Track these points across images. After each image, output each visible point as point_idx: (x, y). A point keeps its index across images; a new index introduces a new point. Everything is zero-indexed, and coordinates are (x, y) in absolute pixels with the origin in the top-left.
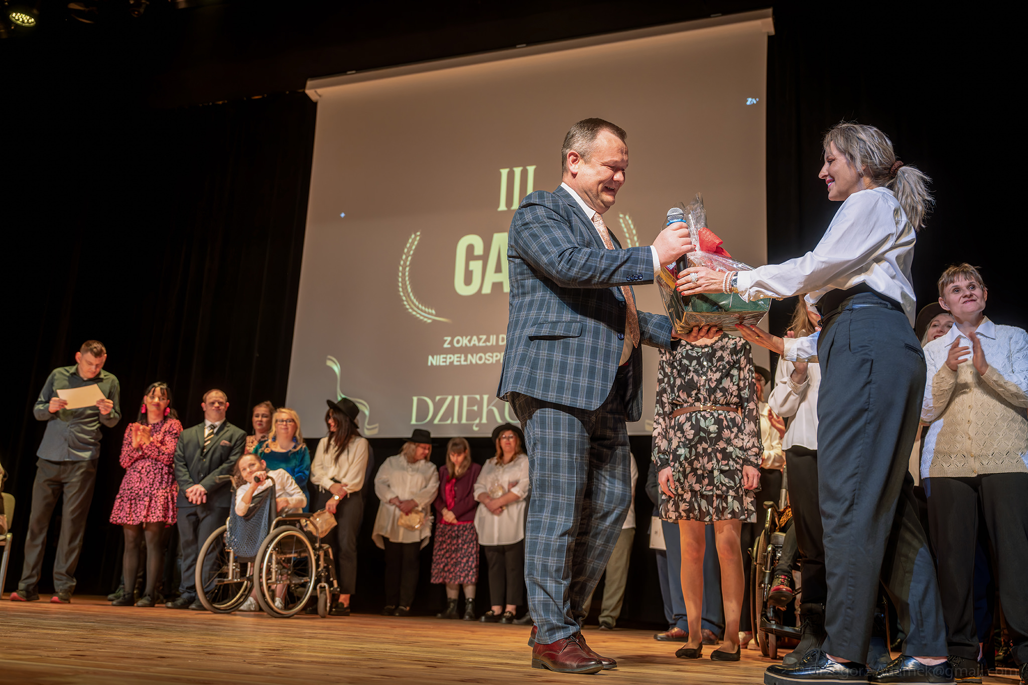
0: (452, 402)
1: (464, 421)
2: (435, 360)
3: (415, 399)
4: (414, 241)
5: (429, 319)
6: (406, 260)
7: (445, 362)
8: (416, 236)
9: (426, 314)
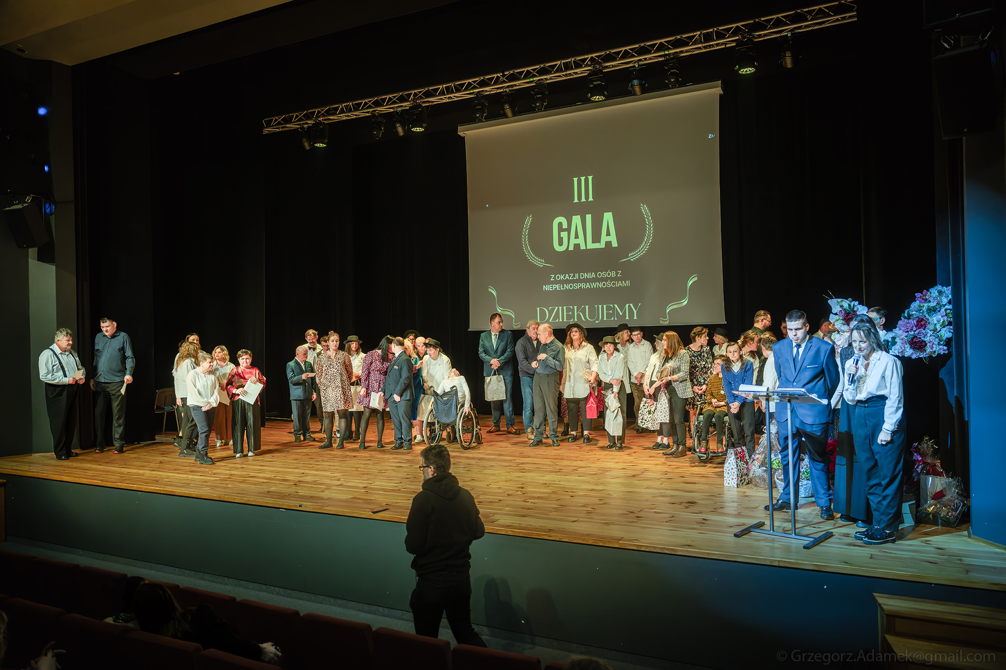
0: (558, 309)
1: (565, 320)
2: (547, 288)
3: (538, 309)
4: (528, 221)
5: (542, 265)
6: (526, 231)
7: (553, 288)
8: (529, 218)
9: (539, 262)
